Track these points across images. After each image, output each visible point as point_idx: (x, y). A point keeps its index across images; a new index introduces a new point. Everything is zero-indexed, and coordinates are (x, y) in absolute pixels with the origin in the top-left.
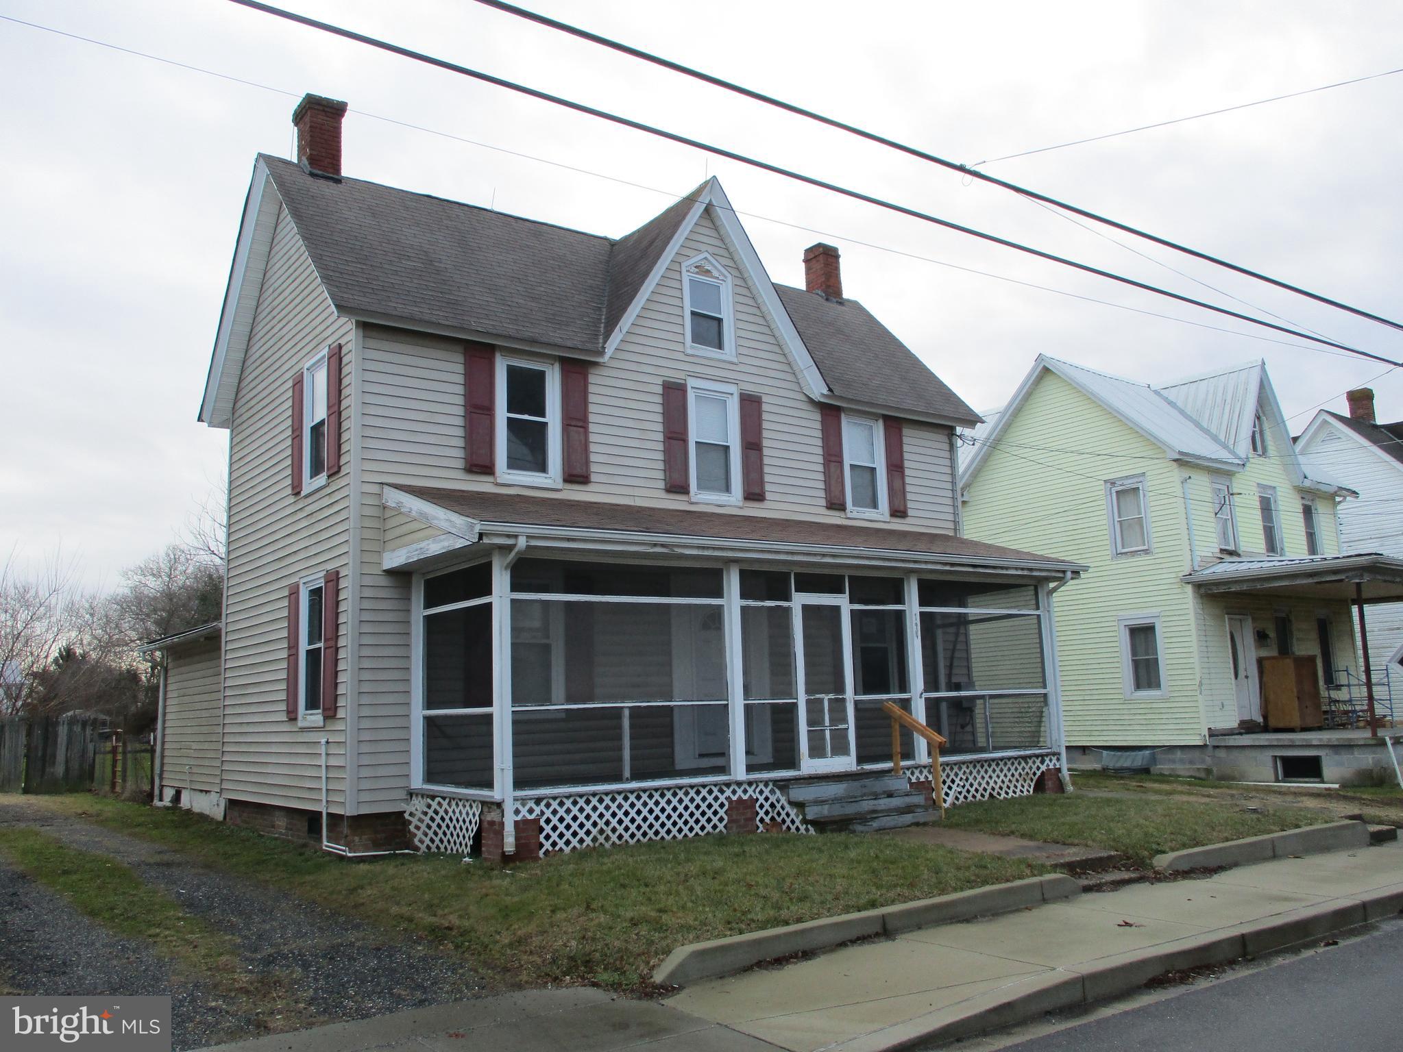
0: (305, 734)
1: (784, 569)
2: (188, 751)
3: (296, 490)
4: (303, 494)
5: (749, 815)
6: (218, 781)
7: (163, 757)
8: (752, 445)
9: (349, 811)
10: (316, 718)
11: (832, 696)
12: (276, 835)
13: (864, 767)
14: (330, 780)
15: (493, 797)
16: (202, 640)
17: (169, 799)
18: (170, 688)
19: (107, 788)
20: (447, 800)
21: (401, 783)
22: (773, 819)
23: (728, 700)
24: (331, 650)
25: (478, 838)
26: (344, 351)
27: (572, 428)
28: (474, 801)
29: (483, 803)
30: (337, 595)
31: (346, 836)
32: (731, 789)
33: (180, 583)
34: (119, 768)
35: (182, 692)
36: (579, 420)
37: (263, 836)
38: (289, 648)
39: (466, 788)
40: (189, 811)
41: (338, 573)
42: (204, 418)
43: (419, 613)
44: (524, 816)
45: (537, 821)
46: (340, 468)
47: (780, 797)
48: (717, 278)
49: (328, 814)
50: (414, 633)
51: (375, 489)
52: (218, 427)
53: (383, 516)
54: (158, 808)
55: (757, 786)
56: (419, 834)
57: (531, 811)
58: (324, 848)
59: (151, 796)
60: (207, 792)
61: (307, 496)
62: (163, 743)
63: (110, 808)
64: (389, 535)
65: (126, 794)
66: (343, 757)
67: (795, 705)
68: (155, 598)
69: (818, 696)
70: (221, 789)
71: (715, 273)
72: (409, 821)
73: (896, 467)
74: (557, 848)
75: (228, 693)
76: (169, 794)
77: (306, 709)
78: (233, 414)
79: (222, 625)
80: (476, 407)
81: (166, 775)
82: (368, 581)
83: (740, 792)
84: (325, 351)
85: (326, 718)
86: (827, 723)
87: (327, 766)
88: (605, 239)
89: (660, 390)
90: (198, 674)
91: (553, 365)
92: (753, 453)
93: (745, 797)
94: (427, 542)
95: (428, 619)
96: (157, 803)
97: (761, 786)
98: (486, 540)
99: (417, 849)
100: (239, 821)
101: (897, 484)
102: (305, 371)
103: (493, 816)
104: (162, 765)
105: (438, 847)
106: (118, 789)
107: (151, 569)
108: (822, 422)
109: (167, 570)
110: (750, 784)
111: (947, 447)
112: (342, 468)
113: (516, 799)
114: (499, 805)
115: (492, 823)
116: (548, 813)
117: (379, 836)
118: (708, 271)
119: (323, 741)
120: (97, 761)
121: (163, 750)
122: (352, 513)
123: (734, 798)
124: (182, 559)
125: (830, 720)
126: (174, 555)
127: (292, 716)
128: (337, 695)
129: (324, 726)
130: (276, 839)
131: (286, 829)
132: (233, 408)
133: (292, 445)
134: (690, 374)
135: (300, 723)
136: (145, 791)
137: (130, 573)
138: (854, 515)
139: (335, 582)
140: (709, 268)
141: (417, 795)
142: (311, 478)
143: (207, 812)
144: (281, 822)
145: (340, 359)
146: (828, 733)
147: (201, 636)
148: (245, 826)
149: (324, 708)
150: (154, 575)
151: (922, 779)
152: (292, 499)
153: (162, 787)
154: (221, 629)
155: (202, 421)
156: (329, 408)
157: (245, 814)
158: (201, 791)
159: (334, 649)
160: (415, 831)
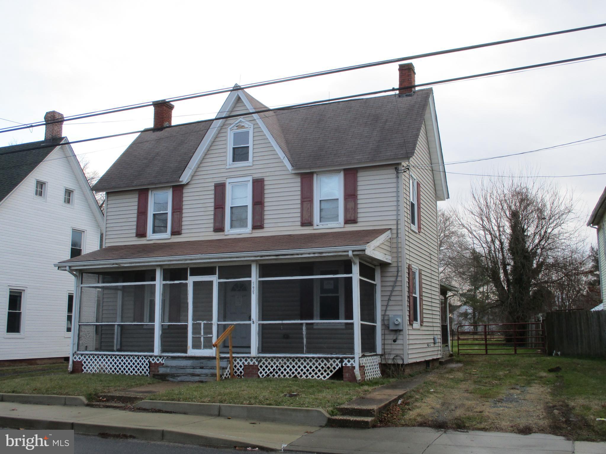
1: (185, 267)
8: (258, 203)
11: (205, 322)
13: (221, 355)
32: (152, 358)
36: (178, 209)
44: (77, 359)
45: (81, 362)
48: (247, 128)
55: (164, 358)
67: (187, 326)
69: (198, 322)
71: (246, 126)
73: (350, 196)
74: (88, 372)
80: (141, 213)
83: (156, 360)
86: (202, 334)
89: (213, 188)
92: (258, 207)
93: (158, 362)
101: (350, 205)
108: (301, 182)
110: (160, 357)
118: (243, 126)
123: (153, 362)
125: (204, 333)
134: (228, 177)
138: (321, 227)
146: (202, 339)
151: (251, 363)
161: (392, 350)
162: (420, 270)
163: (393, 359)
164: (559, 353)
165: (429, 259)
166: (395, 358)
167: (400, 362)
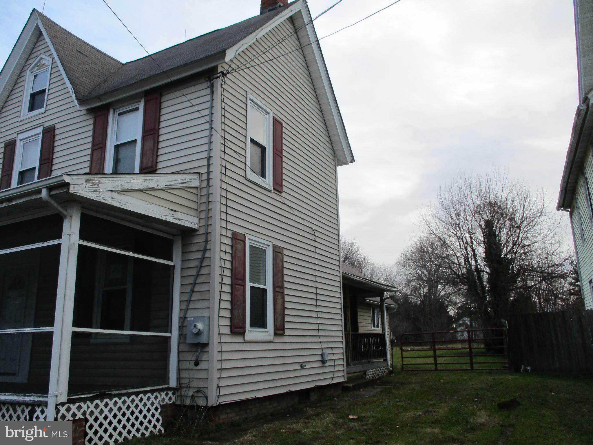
8: (45, 161)
73: (149, 132)
89: (3, 150)
92: (45, 166)
101: (148, 145)
108: (94, 123)
118: (43, 64)
134: (19, 132)
161: (191, 380)
162: (275, 247)
163: (192, 396)
164: (529, 368)
165: (312, 237)
166: (196, 395)
167: (201, 402)
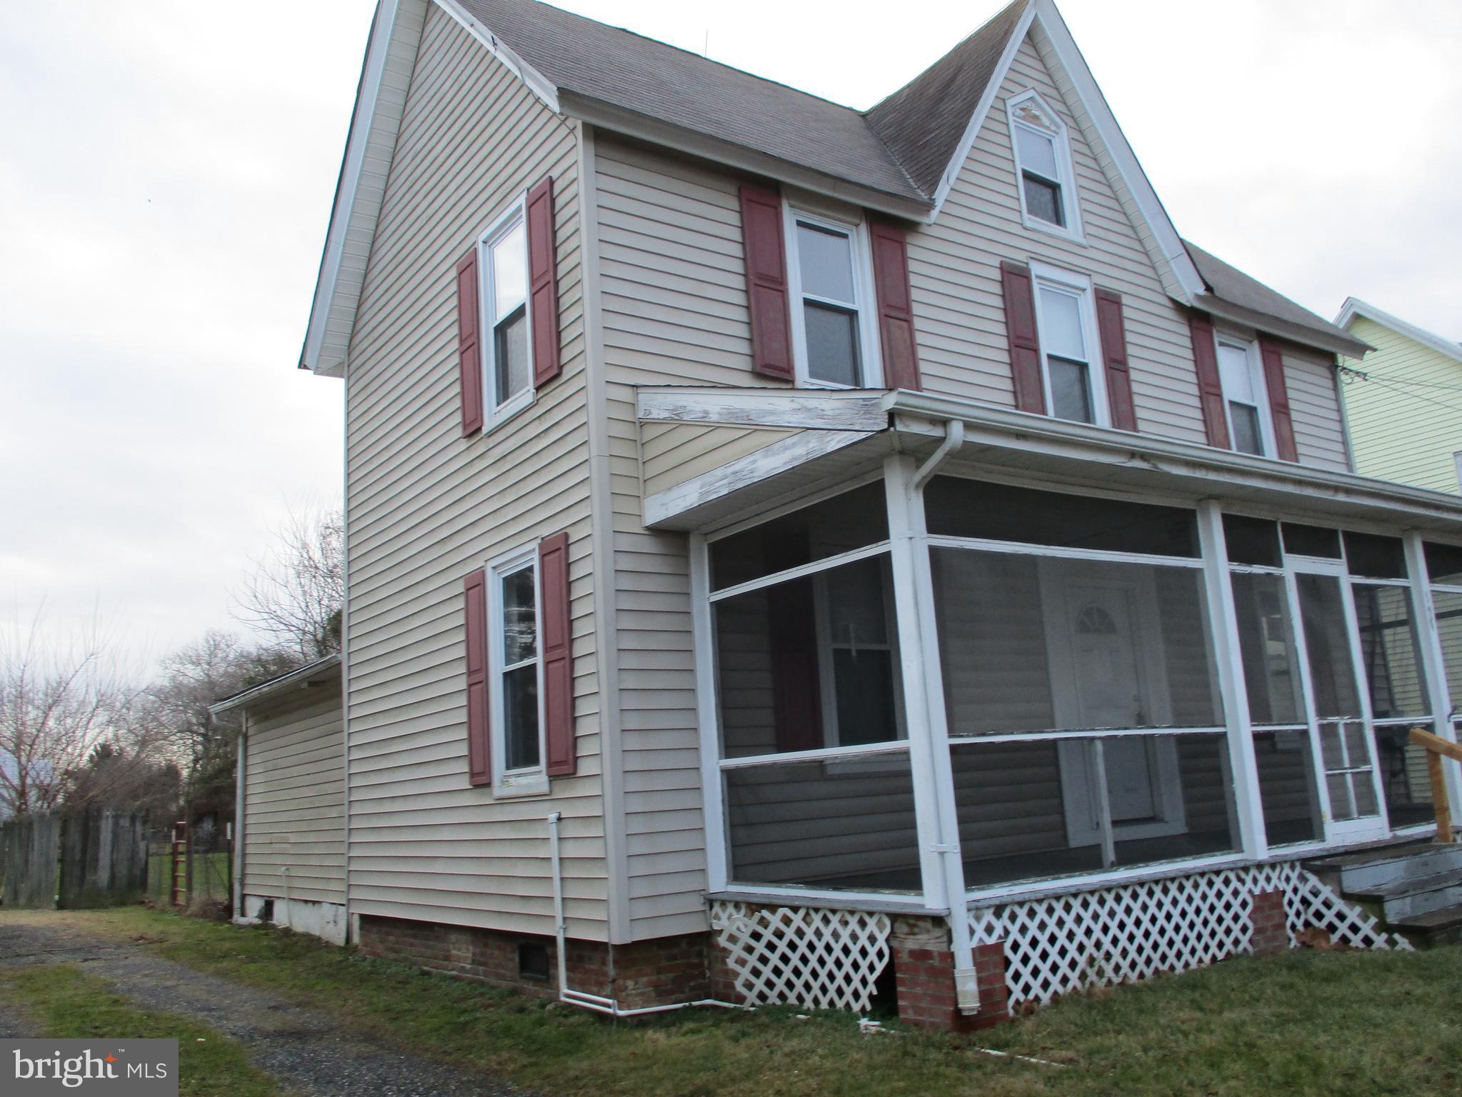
0: (508, 808)
1: (1267, 516)
2: (284, 845)
3: (472, 430)
4: (485, 430)
5: (1277, 920)
6: (344, 888)
7: (244, 855)
8: (1116, 364)
9: (617, 935)
10: (534, 779)
11: (1347, 720)
12: (454, 973)
13: (1397, 833)
14: (568, 883)
15: (922, 906)
16: (305, 685)
17: (256, 914)
18: (251, 761)
19: (166, 898)
20: (802, 913)
21: (693, 883)
22: (1307, 924)
23: (1224, 726)
24: (560, 664)
25: (887, 982)
26: (558, 188)
27: (891, 321)
28: (871, 914)
29: (895, 917)
30: (568, 573)
31: (614, 981)
32: (1252, 875)
33: (221, 671)
34: (182, 872)
35: (270, 765)
36: (901, 309)
37: (428, 974)
38: (470, 673)
39: (835, 889)
40: (287, 932)
41: (566, 536)
42: (307, 362)
43: (704, 598)
44: (981, 940)
45: (998, 947)
46: (561, 368)
47: (1320, 886)
48: (1048, 128)
49: (569, 942)
50: (697, 633)
51: (624, 394)
52: (328, 375)
53: (641, 439)
54: (241, 927)
55: (1282, 869)
56: (745, 973)
57: (989, 930)
58: (563, 999)
59: (229, 910)
60: (314, 902)
61: (490, 434)
62: (244, 836)
63: (175, 928)
64: (652, 469)
65: (193, 908)
66: (601, 842)
67: (1306, 735)
68: (195, 689)
69: (1331, 719)
70: (349, 900)
71: (1046, 121)
72: (724, 949)
73: (1280, 408)
74: (1031, 996)
75: (356, 755)
76: (254, 907)
77: (508, 768)
78: (349, 355)
79: (343, 657)
80: (761, 276)
81: (249, 880)
82: (625, 543)
83: (1262, 880)
84: (522, 200)
85: (553, 778)
86: (1347, 762)
87: (561, 859)
88: (851, 109)
89: (997, 275)
90: (294, 738)
91: (857, 225)
92: (1119, 376)
93: (1270, 889)
94: (751, 458)
95: (719, 607)
96: (237, 919)
97: (1287, 870)
98: (900, 427)
99: (741, 999)
100: (380, 948)
101: (1285, 429)
102: (480, 246)
103: (927, 940)
104: (244, 865)
105: (782, 996)
106: (181, 900)
107: (190, 656)
108: (1192, 339)
109: (207, 658)
110: (1273, 866)
111: (1329, 384)
112: (565, 370)
113: (976, 909)
114: (939, 921)
115: (922, 955)
116: (1015, 934)
117: (663, 977)
118: (1036, 117)
119: (553, 816)
120: (151, 867)
121: (244, 845)
122: (594, 433)
123: (1257, 891)
124: (223, 646)
125: (1350, 756)
126: (214, 641)
127: (481, 779)
128: (576, 738)
129: (551, 792)
130: (454, 978)
131: (473, 962)
132: (349, 346)
133: (461, 364)
134: (1033, 255)
135: (498, 790)
136: (221, 904)
137: (168, 661)
139: (563, 551)
140: (1038, 113)
141: (723, 904)
142: (498, 404)
143: (316, 932)
144: (463, 952)
145: (553, 201)
146: (1349, 778)
147: (303, 680)
148: (393, 956)
149: (550, 764)
150: (193, 663)
152: (464, 444)
153: (243, 897)
154: (340, 664)
155: (306, 367)
156: (533, 280)
157: (391, 938)
158: (306, 902)
159: (567, 661)
160: (738, 968)
